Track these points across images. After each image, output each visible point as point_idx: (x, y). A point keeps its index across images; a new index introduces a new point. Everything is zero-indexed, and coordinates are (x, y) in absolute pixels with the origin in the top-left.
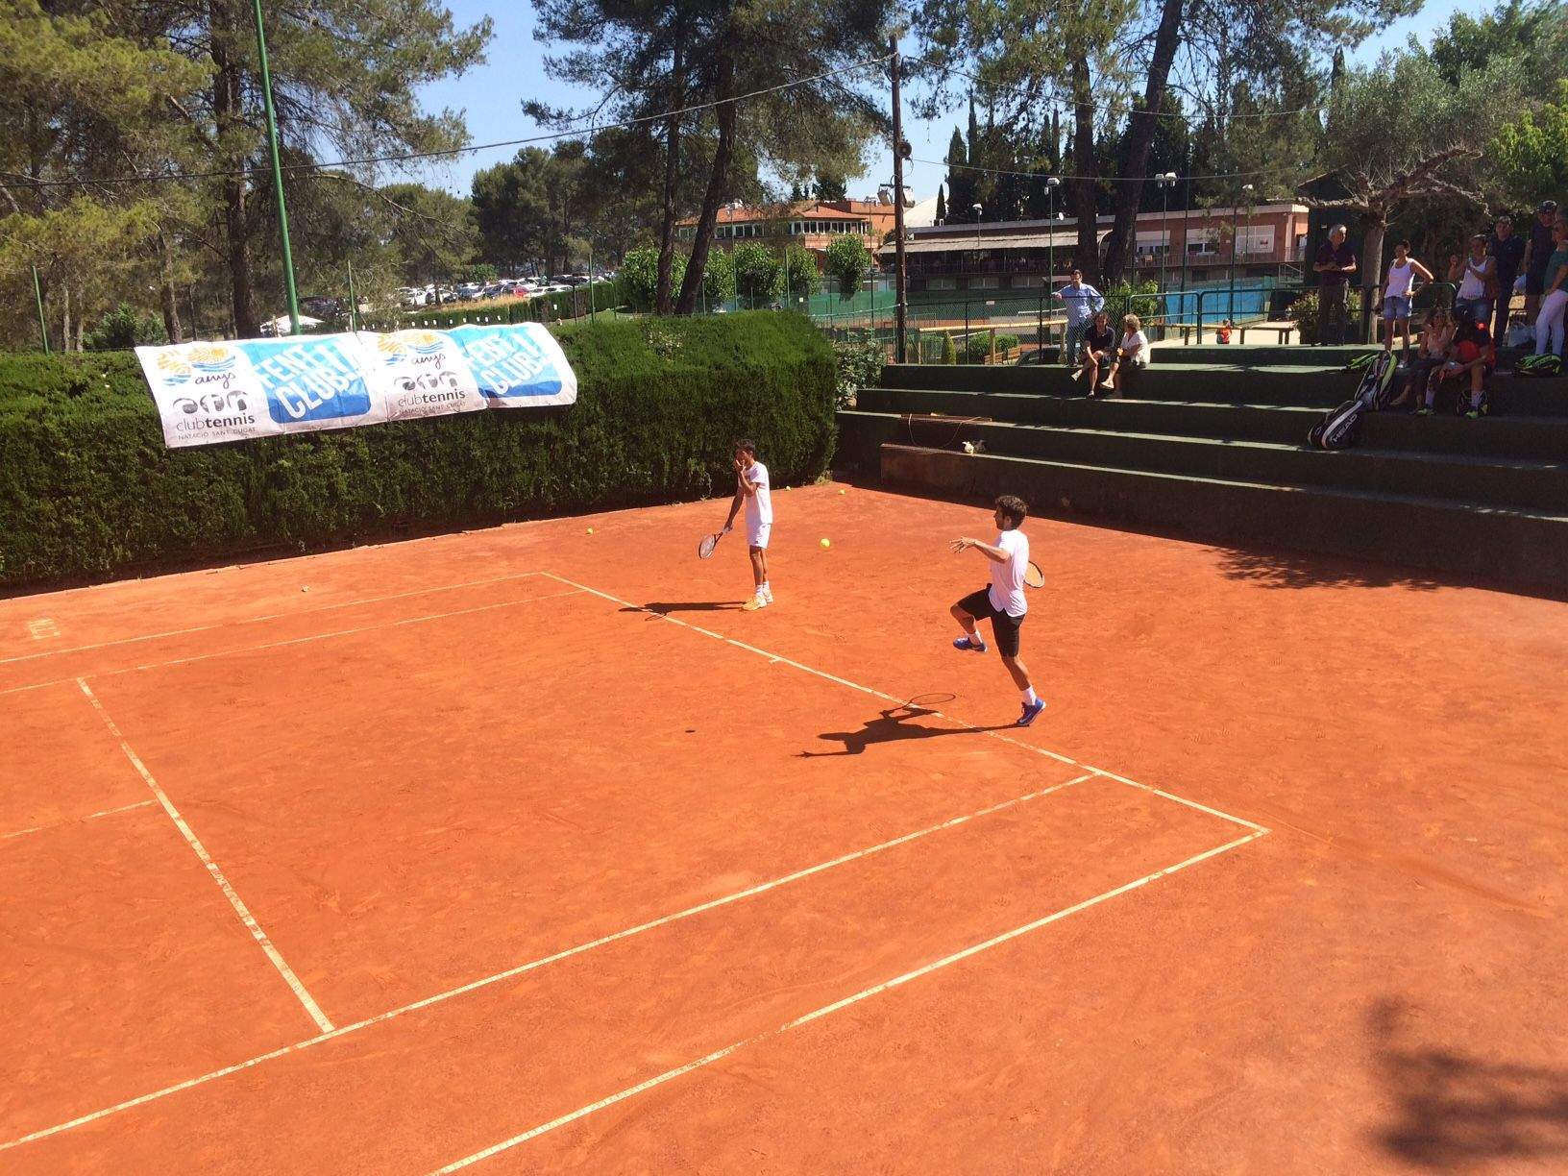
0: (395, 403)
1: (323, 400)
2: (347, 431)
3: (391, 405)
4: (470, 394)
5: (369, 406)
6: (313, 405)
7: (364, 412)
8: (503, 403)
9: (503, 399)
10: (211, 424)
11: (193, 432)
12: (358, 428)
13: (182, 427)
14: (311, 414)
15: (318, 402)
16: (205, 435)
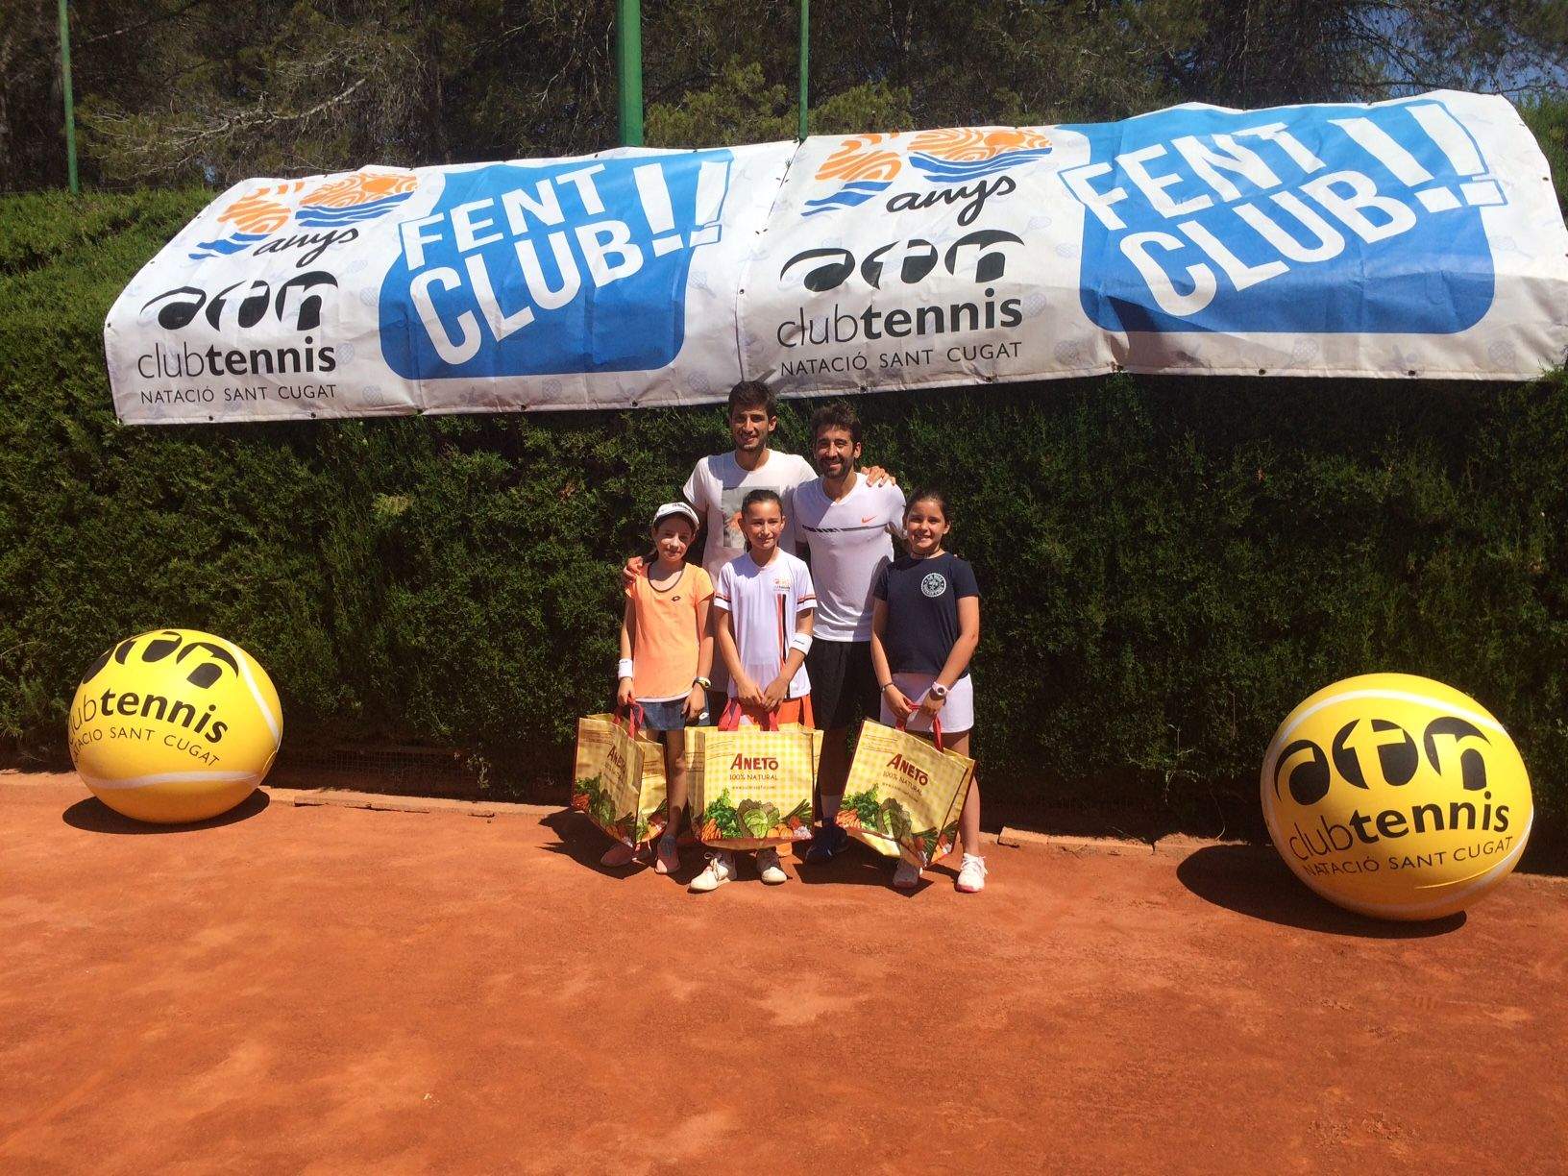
0: (768, 333)
1: (537, 310)
2: (606, 420)
3: (753, 339)
4: (1045, 310)
5: (679, 338)
6: (506, 326)
7: (657, 357)
8: (1183, 356)
9: (1189, 340)
10: (220, 364)
11: (176, 384)
12: (639, 414)
13: (150, 369)
14: (497, 356)
15: (525, 317)
16: (205, 396)
